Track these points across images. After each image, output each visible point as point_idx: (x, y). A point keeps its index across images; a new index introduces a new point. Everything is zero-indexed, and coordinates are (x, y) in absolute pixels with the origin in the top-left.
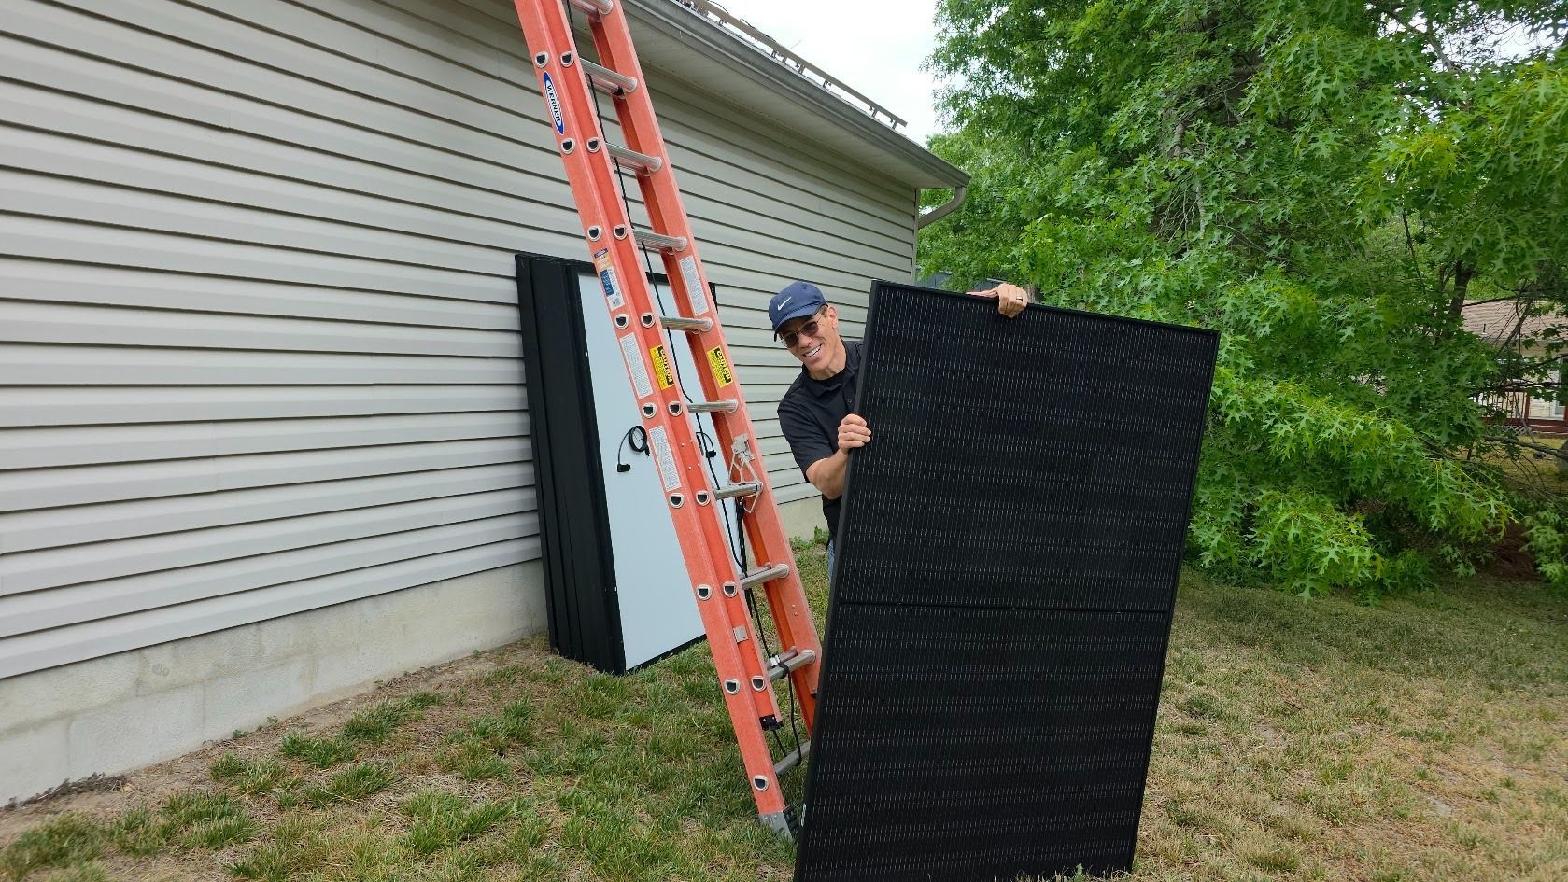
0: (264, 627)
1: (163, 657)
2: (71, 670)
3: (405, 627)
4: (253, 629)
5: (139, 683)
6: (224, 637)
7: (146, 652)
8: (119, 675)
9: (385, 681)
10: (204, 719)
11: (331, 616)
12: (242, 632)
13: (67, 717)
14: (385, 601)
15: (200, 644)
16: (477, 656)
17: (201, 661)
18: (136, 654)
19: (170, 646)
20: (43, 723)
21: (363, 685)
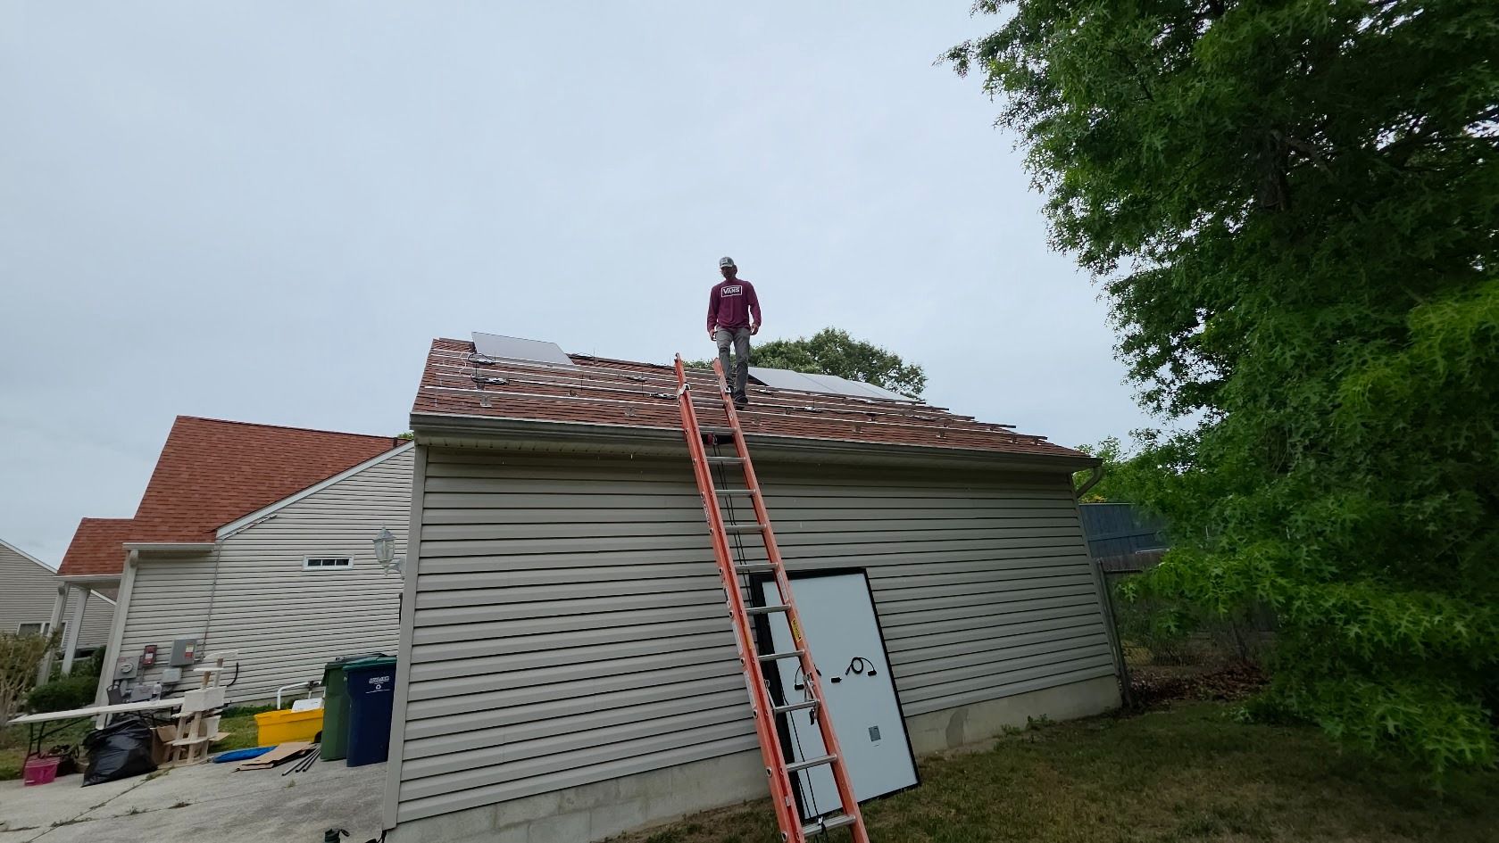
0: (619, 780)
1: (570, 794)
2: (531, 799)
3: (698, 783)
4: (614, 781)
5: (560, 807)
6: (600, 785)
7: (564, 792)
8: (549, 804)
9: (688, 815)
10: (591, 829)
11: (655, 776)
12: (609, 782)
13: (529, 822)
14: (686, 768)
15: (588, 788)
16: (745, 803)
17: (589, 798)
18: (559, 792)
19: (573, 790)
20: (516, 825)
21: (676, 816)
